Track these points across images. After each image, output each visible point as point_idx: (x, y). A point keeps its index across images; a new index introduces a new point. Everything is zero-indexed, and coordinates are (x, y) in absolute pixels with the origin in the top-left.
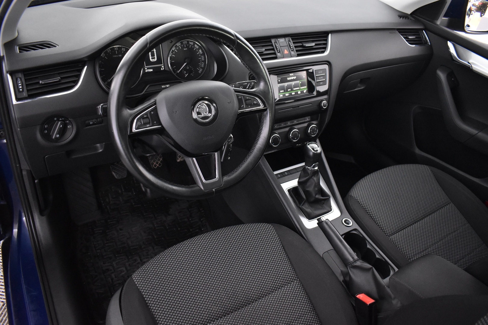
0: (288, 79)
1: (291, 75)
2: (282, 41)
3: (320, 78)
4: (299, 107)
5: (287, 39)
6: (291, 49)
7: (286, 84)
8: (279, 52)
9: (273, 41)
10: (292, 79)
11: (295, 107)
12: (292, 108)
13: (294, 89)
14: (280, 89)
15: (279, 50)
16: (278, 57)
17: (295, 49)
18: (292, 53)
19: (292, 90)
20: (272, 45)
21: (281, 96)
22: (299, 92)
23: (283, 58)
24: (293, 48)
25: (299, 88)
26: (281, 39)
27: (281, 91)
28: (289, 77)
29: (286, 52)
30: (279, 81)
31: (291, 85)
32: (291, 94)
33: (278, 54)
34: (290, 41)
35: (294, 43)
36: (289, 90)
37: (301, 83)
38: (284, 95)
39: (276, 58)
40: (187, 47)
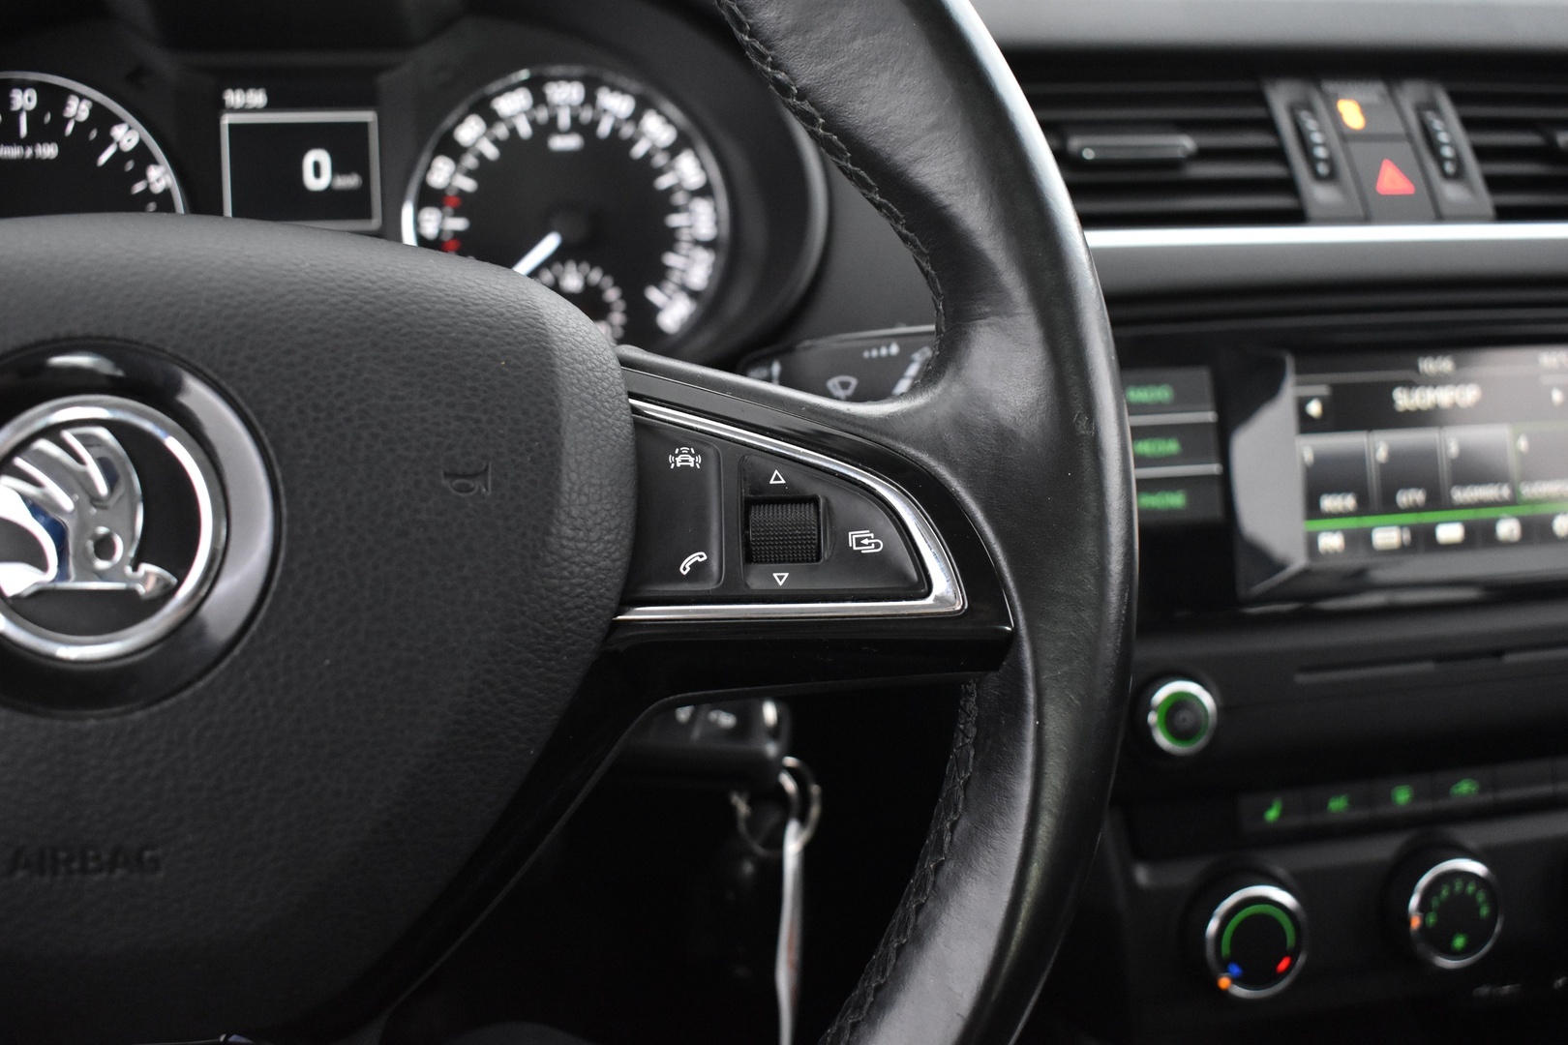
0: (1403, 399)
1: (1428, 365)
4: (1499, 653)
5: (1411, 93)
6: (1440, 160)
7: (1379, 446)
8: (1332, 177)
9: (1281, 98)
10: (1445, 401)
11: (1466, 656)
12: (1440, 658)
13: (1460, 495)
14: (1319, 481)
15: (1330, 161)
16: (1312, 211)
17: (1473, 168)
18: (1452, 192)
19: (1438, 501)
20: (1269, 125)
21: (1331, 541)
22: (1508, 529)
23: (1366, 219)
24: (1458, 160)
25: (1505, 492)
26: (1353, 87)
27: (1329, 503)
28: (1410, 385)
29: (1392, 180)
30: (1314, 408)
31: (1430, 455)
32: (1424, 537)
33: (1320, 195)
34: (1434, 107)
35: (1469, 124)
36: (1405, 498)
37: (1523, 444)
38: (1359, 539)
39: (1296, 216)
40: (576, 126)
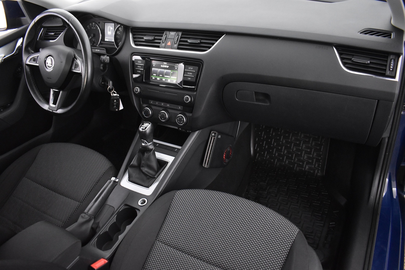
0: (162, 66)
1: (164, 63)
2: (172, 34)
3: (189, 73)
4: (165, 92)
5: (178, 33)
7: (159, 70)
8: (164, 43)
9: (165, 33)
10: (165, 67)
11: (162, 91)
12: (160, 91)
13: (165, 76)
15: (165, 41)
16: (160, 46)
17: (178, 43)
18: (174, 45)
19: (163, 76)
20: (161, 36)
21: (153, 78)
22: (169, 80)
23: (165, 48)
25: (170, 77)
26: (172, 32)
27: (154, 75)
28: (162, 65)
29: (169, 43)
30: (154, 65)
31: (163, 72)
32: (161, 79)
33: (162, 44)
34: (179, 35)
35: (182, 37)
36: (160, 75)
37: (172, 72)
38: (156, 78)
39: (158, 47)
